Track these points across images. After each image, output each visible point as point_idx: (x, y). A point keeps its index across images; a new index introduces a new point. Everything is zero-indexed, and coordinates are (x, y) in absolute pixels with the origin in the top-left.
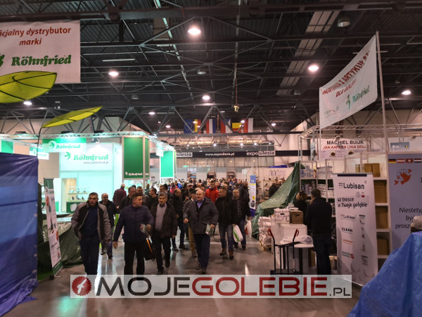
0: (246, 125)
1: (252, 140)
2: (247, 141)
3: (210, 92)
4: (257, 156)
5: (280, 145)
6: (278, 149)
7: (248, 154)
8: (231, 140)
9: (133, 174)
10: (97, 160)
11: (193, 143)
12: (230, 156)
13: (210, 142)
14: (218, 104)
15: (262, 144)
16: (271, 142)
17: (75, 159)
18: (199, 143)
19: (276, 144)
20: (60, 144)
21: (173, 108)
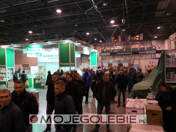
0: (139, 38)
1: (144, 46)
2: (141, 47)
3: (114, 18)
4: (145, 54)
5: (159, 48)
6: (158, 49)
7: (139, 53)
8: (133, 46)
9: (64, 64)
10: (54, 57)
11: (113, 49)
12: (130, 54)
13: (121, 48)
14: (120, 25)
15: (149, 48)
16: (154, 46)
17: (44, 57)
18: (116, 48)
19: (157, 47)
20: (31, 49)
21: (96, 29)
